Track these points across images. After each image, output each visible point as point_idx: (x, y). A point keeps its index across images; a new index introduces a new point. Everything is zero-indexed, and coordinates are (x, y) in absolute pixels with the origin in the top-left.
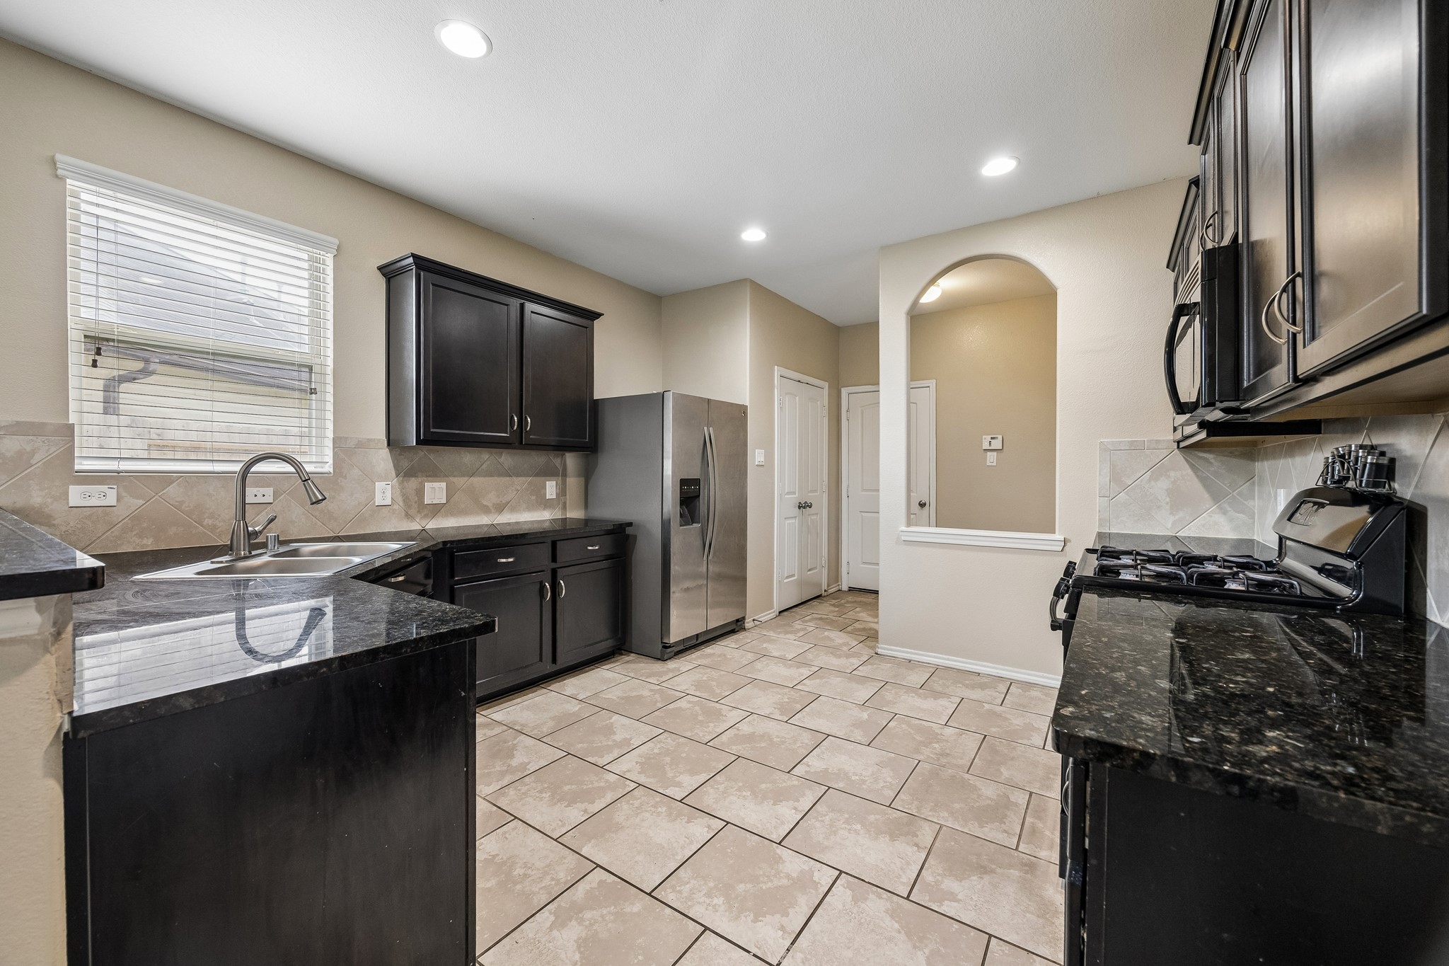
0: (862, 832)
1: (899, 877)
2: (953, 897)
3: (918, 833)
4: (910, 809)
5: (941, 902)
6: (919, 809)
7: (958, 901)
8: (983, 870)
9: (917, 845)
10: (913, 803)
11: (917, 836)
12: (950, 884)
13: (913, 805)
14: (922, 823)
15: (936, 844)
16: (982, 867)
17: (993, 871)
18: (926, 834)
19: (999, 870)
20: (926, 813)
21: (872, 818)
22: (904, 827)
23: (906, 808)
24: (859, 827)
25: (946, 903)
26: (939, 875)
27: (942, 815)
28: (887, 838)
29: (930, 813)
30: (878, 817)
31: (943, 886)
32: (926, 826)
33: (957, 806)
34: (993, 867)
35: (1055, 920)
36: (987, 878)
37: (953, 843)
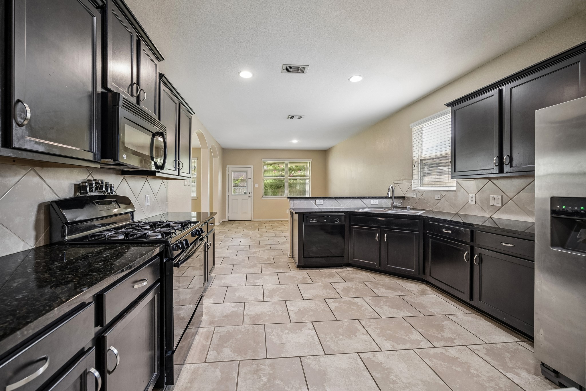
0: (267, 312)
1: (249, 306)
2: (234, 307)
3: (250, 319)
4: (257, 327)
5: (236, 305)
6: (254, 328)
7: (232, 306)
8: (226, 316)
9: (248, 315)
10: (257, 329)
11: (249, 318)
12: (235, 309)
13: (256, 329)
14: (250, 323)
15: (242, 318)
16: (227, 317)
17: (223, 317)
18: (247, 320)
19: (221, 318)
20: (250, 327)
21: (267, 318)
22: (255, 319)
23: (258, 326)
24: (269, 313)
25: (235, 305)
26: (239, 310)
27: (244, 329)
28: (258, 313)
29: (248, 328)
30: (266, 319)
31: (237, 308)
32: (248, 323)
33: (240, 336)
34: (223, 318)
35: (206, 312)
36: (225, 314)
37: (237, 320)
